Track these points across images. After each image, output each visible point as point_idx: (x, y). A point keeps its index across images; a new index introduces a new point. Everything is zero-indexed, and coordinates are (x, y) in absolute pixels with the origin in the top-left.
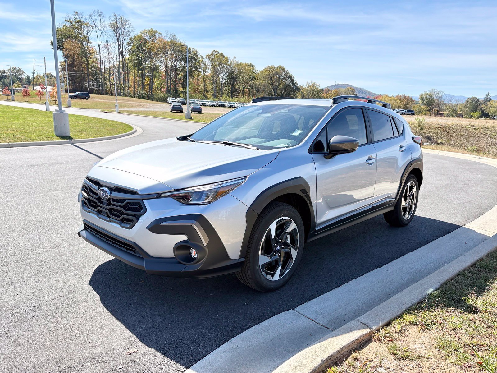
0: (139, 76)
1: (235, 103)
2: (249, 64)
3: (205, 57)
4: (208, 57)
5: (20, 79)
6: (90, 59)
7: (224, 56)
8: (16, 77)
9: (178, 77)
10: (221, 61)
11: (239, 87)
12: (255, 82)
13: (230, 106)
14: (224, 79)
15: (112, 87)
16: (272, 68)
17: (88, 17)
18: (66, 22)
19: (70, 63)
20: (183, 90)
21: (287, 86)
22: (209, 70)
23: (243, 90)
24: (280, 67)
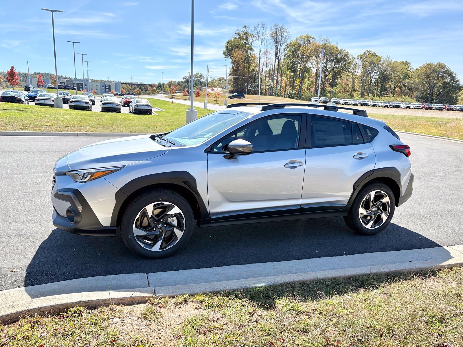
0: (291, 77)
1: (379, 102)
2: (404, 62)
3: (356, 57)
4: (360, 57)
5: (201, 82)
6: (251, 65)
7: (377, 56)
8: (198, 81)
9: (327, 78)
10: (372, 61)
11: (390, 86)
12: (408, 81)
13: (373, 105)
14: (374, 78)
15: (266, 88)
16: (431, 65)
17: (253, 29)
18: (236, 35)
19: (235, 68)
20: (330, 90)
21: (447, 84)
22: (360, 70)
23: (395, 88)
24: (440, 64)
